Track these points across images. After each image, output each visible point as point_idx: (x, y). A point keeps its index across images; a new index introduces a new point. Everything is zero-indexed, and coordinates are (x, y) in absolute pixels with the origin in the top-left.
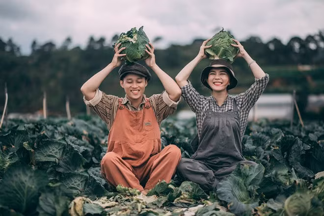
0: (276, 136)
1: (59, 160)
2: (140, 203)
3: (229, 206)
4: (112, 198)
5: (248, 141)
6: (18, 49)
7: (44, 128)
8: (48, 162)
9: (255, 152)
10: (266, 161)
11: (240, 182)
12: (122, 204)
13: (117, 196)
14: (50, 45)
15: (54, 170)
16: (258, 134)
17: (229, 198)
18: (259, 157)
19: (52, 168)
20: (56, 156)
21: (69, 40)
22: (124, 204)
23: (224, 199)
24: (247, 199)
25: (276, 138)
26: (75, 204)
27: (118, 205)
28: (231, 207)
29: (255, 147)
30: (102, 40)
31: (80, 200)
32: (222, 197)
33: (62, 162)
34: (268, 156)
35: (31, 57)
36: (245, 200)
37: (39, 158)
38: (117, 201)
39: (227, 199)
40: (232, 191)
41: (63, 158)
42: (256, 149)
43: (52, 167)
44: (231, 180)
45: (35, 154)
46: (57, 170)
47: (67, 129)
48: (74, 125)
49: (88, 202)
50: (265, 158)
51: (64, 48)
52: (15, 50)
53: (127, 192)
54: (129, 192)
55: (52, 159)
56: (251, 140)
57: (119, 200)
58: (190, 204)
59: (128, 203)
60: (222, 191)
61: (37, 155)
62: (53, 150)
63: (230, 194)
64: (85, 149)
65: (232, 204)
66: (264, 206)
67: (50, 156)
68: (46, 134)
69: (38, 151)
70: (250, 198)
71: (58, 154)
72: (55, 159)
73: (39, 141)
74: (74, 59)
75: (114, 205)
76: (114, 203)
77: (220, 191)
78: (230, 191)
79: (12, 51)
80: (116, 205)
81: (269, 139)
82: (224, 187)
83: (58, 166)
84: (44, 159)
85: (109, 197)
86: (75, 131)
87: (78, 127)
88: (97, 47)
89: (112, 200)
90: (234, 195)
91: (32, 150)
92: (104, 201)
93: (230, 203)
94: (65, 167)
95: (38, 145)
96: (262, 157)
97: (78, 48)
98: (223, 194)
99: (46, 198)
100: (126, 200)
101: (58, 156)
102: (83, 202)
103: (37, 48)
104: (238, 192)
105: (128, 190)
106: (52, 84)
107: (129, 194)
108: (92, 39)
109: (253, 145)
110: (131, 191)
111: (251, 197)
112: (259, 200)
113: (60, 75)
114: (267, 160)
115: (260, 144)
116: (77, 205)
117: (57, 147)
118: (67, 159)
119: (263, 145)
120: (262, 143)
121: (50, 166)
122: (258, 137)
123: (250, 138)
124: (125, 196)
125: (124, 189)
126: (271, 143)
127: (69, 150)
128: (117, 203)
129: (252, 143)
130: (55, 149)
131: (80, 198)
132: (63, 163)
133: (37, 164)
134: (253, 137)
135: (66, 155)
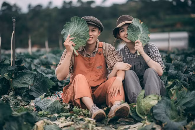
0: (190, 63)
1: (31, 86)
2: (91, 123)
3: (163, 125)
4: (69, 118)
5: (171, 67)
6: (20, 9)
7: (24, 61)
8: (22, 88)
9: (177, 75)
10: (186, 83)
11: (171, 104)
12: (77, 123)
13: (73, 117)
14: (39, 6)
15: (27, 94)
16: (178, 62)
17: (164, 118)
18: (180, 79)
19: (26, 93)
20: (28, 83)
21: (50, 3)
22: (79, 123)
23: (159, 119)
24: (177, 117)
25: (191, 64)
26: (37, 127)
27: (74, 124)
28: (165, 125)
29: (176, 72)
30: (71, 2)
31: (42, 123)
32: (158, 117)
33: (33, 87)
34: (187, 79)
35: (28, 14)
36: (175, 118)
37: (16, 85)
38: (73, 121)
39: (162, 120)
40: (165, 112)
41: (34, 84)
42: (177, 73)
43: (25, 91)
44: (164, 102)
45: (13, 82)
46: (29, 94)
47: (41, 61)
48: (46, 58)
49: (48, 124)
50: (185, 80)
51: (48, 8)
52: (18, 11)
53: (81, 112)
54: (83, 113)
55: (26, 86)
56: (173, 67)
57: (74, 120)
58: (131, 122)
59: (82, 122)
60: (158, 112)
61: (15, 83)
62: (27, 79)
63: (164, 115)
64: (52, 76)
65: (166, 123)
66: (191, 124)
67: (24, 83)
68: (25, 66)
69: (15, 80)
70: (179, 117)
71: (30, 82)
72: (28, 85)
73: (16, 73)
74: (54, 14)
75: (70, 124)
76: (70, 123)
77: (155, 112)
78: (164, 112)
79: (16, 11)
80: (72, 124)
81: (185, 65)
82: (159, 109)
83: (31, 91)
84: (19, 86)
85: (67, 117)
86: (47, 62)
87: (49, 60)
88: (68, 6)
89: (69, 120)
90: (167, 115)
91: (11, 80)
92: (62, 121)
93: (164, 122)
94: (36, 92)
95: (15, 75)
96: (182, 79)
97: (56, 8)
98: (158, 115)
99: (10, 126)
100: (81, 120)
101: (30, 83)
102: (45, 124)
103: (31, 8)
104: (169, 112)
105: (82, 111)
106: (42, 30)
107: (82, 114)
108: (65, 2)
109: (175, 70)
110: (84, 112)
111: (179, 115)
112: (187, 119)
113: (46, 24)
114: (186, 81)
115: (179, 69)
116: (39, 127)
117: (30, 76)
118: (37, 85)
119: (181, 70)
120: (180, 68)
121: (24, 91)
122: (178, 64)
123: (172, 65)
124: (80, 115)
125: (78, 110)
126: (187, 68)
127: (39, 78)
128: (73, 123)
129: (174, 68)
130: (28, 78)
131: (42, 121)
132: (34, 89)
133: (15, 90)
134: (174, 64)
135: (36, 82)
